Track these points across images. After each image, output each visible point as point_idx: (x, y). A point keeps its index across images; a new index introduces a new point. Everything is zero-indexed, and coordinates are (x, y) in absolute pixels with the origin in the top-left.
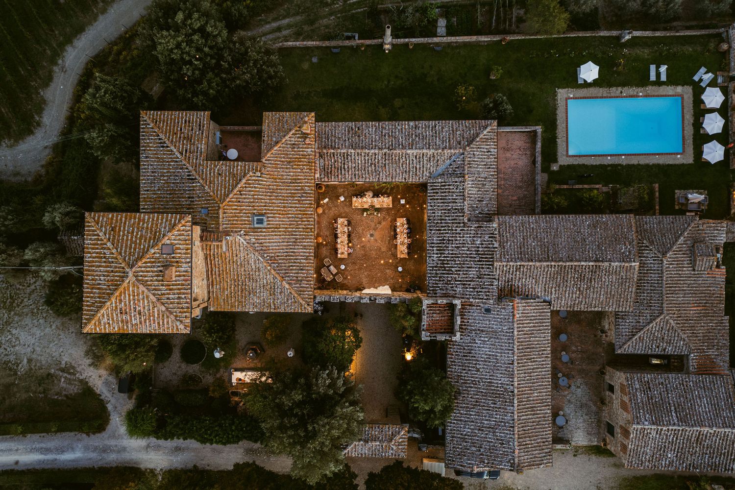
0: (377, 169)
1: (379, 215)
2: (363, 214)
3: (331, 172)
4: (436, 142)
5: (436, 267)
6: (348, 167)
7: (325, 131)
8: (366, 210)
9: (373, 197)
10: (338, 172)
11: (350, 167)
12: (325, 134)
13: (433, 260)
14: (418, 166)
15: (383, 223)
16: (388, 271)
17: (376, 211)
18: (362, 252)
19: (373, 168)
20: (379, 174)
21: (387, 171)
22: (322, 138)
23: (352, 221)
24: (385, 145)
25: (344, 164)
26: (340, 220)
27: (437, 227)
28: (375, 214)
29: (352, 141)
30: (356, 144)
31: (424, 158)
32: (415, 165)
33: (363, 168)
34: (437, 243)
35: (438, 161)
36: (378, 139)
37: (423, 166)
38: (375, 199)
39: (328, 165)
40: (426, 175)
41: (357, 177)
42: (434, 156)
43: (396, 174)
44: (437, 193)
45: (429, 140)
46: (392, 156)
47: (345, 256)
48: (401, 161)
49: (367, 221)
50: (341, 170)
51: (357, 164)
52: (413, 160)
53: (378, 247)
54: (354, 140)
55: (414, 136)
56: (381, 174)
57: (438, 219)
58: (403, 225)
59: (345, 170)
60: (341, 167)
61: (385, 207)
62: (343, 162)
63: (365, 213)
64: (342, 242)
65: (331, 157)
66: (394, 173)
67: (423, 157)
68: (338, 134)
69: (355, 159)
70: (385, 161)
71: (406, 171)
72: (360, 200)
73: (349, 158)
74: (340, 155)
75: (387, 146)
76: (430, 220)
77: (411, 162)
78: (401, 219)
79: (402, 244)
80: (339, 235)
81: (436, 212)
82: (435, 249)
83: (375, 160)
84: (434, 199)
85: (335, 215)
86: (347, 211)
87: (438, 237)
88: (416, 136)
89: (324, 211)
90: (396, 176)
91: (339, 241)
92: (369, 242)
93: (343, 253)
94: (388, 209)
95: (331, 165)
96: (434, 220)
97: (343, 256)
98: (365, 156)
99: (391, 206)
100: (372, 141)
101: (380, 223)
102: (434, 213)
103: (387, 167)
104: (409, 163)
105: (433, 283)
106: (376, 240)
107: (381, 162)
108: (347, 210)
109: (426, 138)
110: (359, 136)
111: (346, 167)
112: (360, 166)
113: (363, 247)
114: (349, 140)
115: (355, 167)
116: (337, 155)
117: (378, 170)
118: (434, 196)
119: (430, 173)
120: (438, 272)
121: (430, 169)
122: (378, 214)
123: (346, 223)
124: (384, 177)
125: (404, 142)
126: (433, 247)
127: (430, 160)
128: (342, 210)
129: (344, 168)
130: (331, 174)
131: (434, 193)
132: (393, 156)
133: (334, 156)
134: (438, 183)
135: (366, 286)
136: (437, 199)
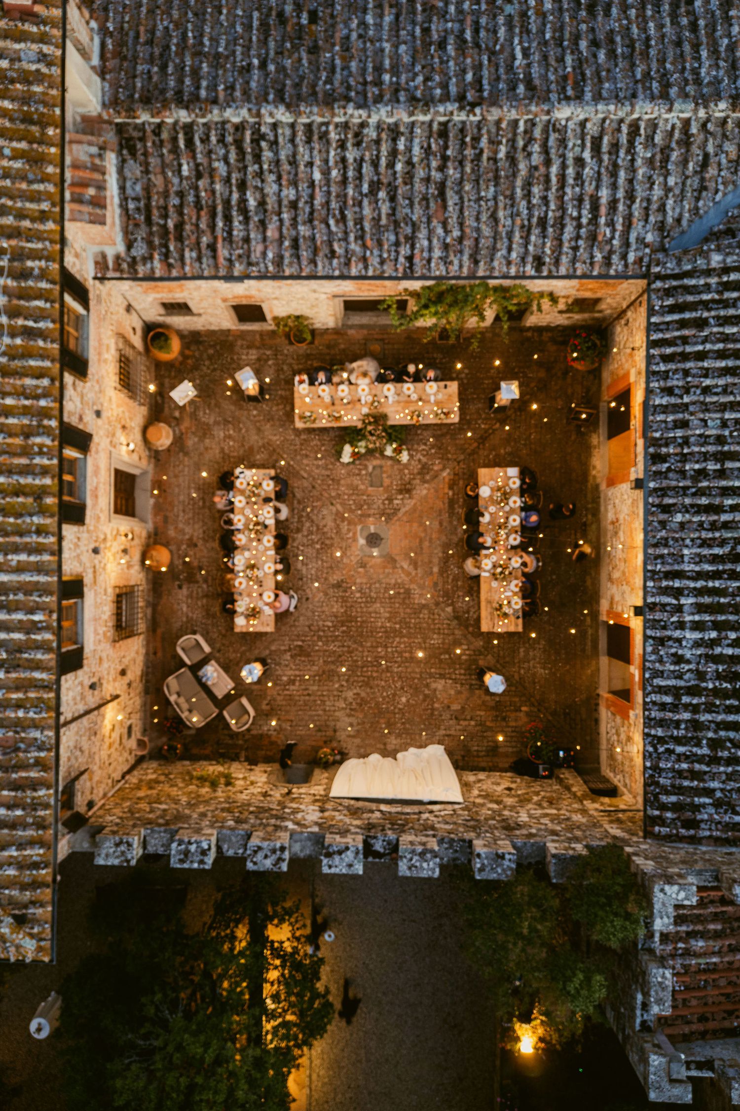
0: (403, 211)
1: (405, 457)
2: (339, 454)
3: (179, 227)
4: (696, 72)
5: (692, 691)
6: (262, 203)
7: (152, 32)
8: (350, 434)
9: (382, 379)
10: (212, 227)
11: (271, 201)
12: (150, 42)
13: (679, 659)
14: (604, 194)
15: (422, 491)
16: (439, 685)
17: (390, 440)
18: (337, 608)
19: (385, 208)
20: (411, 240)
21: (453, 221)
22: (135, 58)
23: (294, 483)
24: (445, 86)
25: (242, 186)
26: (245, 477)
27: (701, 492)
28: (389, 451)
29: (281, 69)
30: (297, 86)
31: (639, 148)
32: (589, 189)
33: (334, 205)
34: (699, 575)
35: (705, 164)
36: (406, 59)
37: (631, 196)
38: (389, 390)
39: (166, 194)
40: (641, 240)
41: (305, 254)
42: (686, 141)
43: (496, 237)
44: (701, 323)
45: (662, 61)
46: (476, 139)
47: (265, 624)
48: (522, 166)
49: (356, 481)
50: (228, 219)
51: (303, 186)
52: (580, 162)
53: (395, 586)
54: (288, 63)
55: (583, 44)
56: (422, 234)
57: (705, 457)
58: (506, 496)
59: (247, 220)
60: (227, 203)
61: (431, 419)
62: (235, 176)
63: (348, 449)
64: (252, 567)
65: (175, 150)
66: (486, 231)
67: (631, 143)
68: (214, 40)
69: (293, 162)
70: (442, 168)
71: (543, 222)
72: (325, 391)
73: (267, 155)
74: (221, 140)
75: (453, 90)
76: (663, 459)
77: (570, 171)
78: (499, 472)
79: (501, 574)
80: (241, 539)
81: (694, 421)
82: (687, 601)
83: (391, 165)
84: (685, 357)
85: (225, 457)
86: (276, 439)
87: (705, 543)
88: (595, 43)
89: (178, 442)
90: (494, 249)
91: (240, 561)
92: (363, 565)
93: (254, 613)
94: (441, 431)
95: (181, 194)
96: (684, 458)
97: (254, 625)
98: (342, 145)
99: (454, 418)
100: (379, 69)
101: (406, 490)
102: (684, 424)
103: (452, 199)
104: (562, 178)
105: (680, 774)
106: (390, 560)
107: (420, 173)
108: (274, 435)
109: (645, 55)
110: (314, 50)
111: (252, 203)
112: (319, 200)
113: (338, 585)
114: (263, 65)
115: (294, 205)
116: (205, 140)
117: (407, 219)
118: (685, 340)
119: (661, 227)
120: (705, 717)
121: (662, 209)
122: (398, 451)
123: (269, 487)
124: (437, 253)
125: (535, 71)
126: (678, 593)
127: (666, 160)
128: (254, 439)
129: (244, 210)
130: (180, 238)
131: (683, 324)
132: (484, 142)
133: (190, 143)
134: (708, 272)
135: (350, 745)
136: (701, 356)
